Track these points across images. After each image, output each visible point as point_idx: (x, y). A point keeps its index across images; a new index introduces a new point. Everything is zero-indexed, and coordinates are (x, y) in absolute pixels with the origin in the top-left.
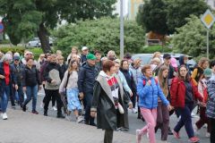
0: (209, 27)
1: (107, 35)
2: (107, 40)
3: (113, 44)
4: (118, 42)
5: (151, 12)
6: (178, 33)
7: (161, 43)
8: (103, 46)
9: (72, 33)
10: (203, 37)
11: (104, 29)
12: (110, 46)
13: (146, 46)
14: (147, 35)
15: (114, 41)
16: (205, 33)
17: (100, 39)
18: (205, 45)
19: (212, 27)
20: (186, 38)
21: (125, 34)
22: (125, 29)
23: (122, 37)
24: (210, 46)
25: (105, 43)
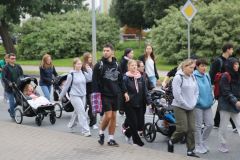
0: (190, 19)
1: (78, 30)
2: (78, 36)
3: (84, 40)
4: (90, 38)
5: (125, 4)
6: (156, 26)
7: (137, 39)
8: (73, 43)
9: (38, 29)
10: (183, 31)
11: (74, 23)
12: (81, 42)
13: (121, 42)
14: (122, 29)
15: (85, 37)
16: (185, 27)
17: (70, 34)
18: (186, 40)
19: (193, 20)
20: (166, 32)
21: (98, 29)
22: (98, 23)
23: (94, 32)
24: (192, 41)
25: (75, 40)
